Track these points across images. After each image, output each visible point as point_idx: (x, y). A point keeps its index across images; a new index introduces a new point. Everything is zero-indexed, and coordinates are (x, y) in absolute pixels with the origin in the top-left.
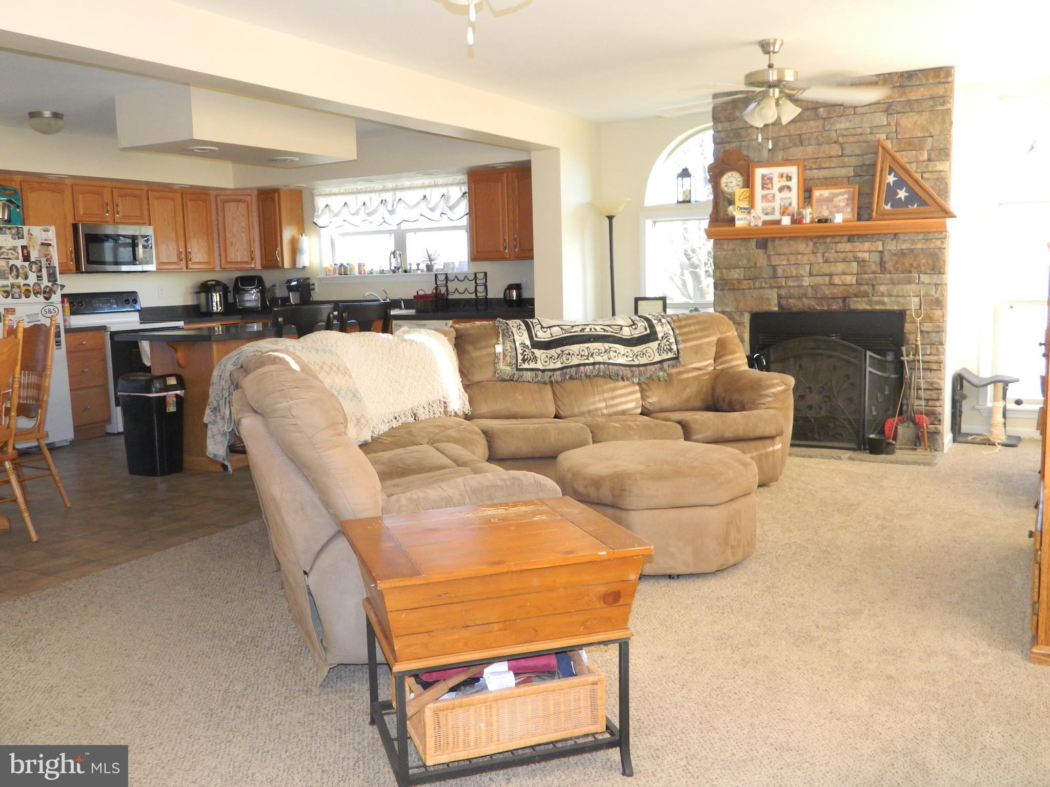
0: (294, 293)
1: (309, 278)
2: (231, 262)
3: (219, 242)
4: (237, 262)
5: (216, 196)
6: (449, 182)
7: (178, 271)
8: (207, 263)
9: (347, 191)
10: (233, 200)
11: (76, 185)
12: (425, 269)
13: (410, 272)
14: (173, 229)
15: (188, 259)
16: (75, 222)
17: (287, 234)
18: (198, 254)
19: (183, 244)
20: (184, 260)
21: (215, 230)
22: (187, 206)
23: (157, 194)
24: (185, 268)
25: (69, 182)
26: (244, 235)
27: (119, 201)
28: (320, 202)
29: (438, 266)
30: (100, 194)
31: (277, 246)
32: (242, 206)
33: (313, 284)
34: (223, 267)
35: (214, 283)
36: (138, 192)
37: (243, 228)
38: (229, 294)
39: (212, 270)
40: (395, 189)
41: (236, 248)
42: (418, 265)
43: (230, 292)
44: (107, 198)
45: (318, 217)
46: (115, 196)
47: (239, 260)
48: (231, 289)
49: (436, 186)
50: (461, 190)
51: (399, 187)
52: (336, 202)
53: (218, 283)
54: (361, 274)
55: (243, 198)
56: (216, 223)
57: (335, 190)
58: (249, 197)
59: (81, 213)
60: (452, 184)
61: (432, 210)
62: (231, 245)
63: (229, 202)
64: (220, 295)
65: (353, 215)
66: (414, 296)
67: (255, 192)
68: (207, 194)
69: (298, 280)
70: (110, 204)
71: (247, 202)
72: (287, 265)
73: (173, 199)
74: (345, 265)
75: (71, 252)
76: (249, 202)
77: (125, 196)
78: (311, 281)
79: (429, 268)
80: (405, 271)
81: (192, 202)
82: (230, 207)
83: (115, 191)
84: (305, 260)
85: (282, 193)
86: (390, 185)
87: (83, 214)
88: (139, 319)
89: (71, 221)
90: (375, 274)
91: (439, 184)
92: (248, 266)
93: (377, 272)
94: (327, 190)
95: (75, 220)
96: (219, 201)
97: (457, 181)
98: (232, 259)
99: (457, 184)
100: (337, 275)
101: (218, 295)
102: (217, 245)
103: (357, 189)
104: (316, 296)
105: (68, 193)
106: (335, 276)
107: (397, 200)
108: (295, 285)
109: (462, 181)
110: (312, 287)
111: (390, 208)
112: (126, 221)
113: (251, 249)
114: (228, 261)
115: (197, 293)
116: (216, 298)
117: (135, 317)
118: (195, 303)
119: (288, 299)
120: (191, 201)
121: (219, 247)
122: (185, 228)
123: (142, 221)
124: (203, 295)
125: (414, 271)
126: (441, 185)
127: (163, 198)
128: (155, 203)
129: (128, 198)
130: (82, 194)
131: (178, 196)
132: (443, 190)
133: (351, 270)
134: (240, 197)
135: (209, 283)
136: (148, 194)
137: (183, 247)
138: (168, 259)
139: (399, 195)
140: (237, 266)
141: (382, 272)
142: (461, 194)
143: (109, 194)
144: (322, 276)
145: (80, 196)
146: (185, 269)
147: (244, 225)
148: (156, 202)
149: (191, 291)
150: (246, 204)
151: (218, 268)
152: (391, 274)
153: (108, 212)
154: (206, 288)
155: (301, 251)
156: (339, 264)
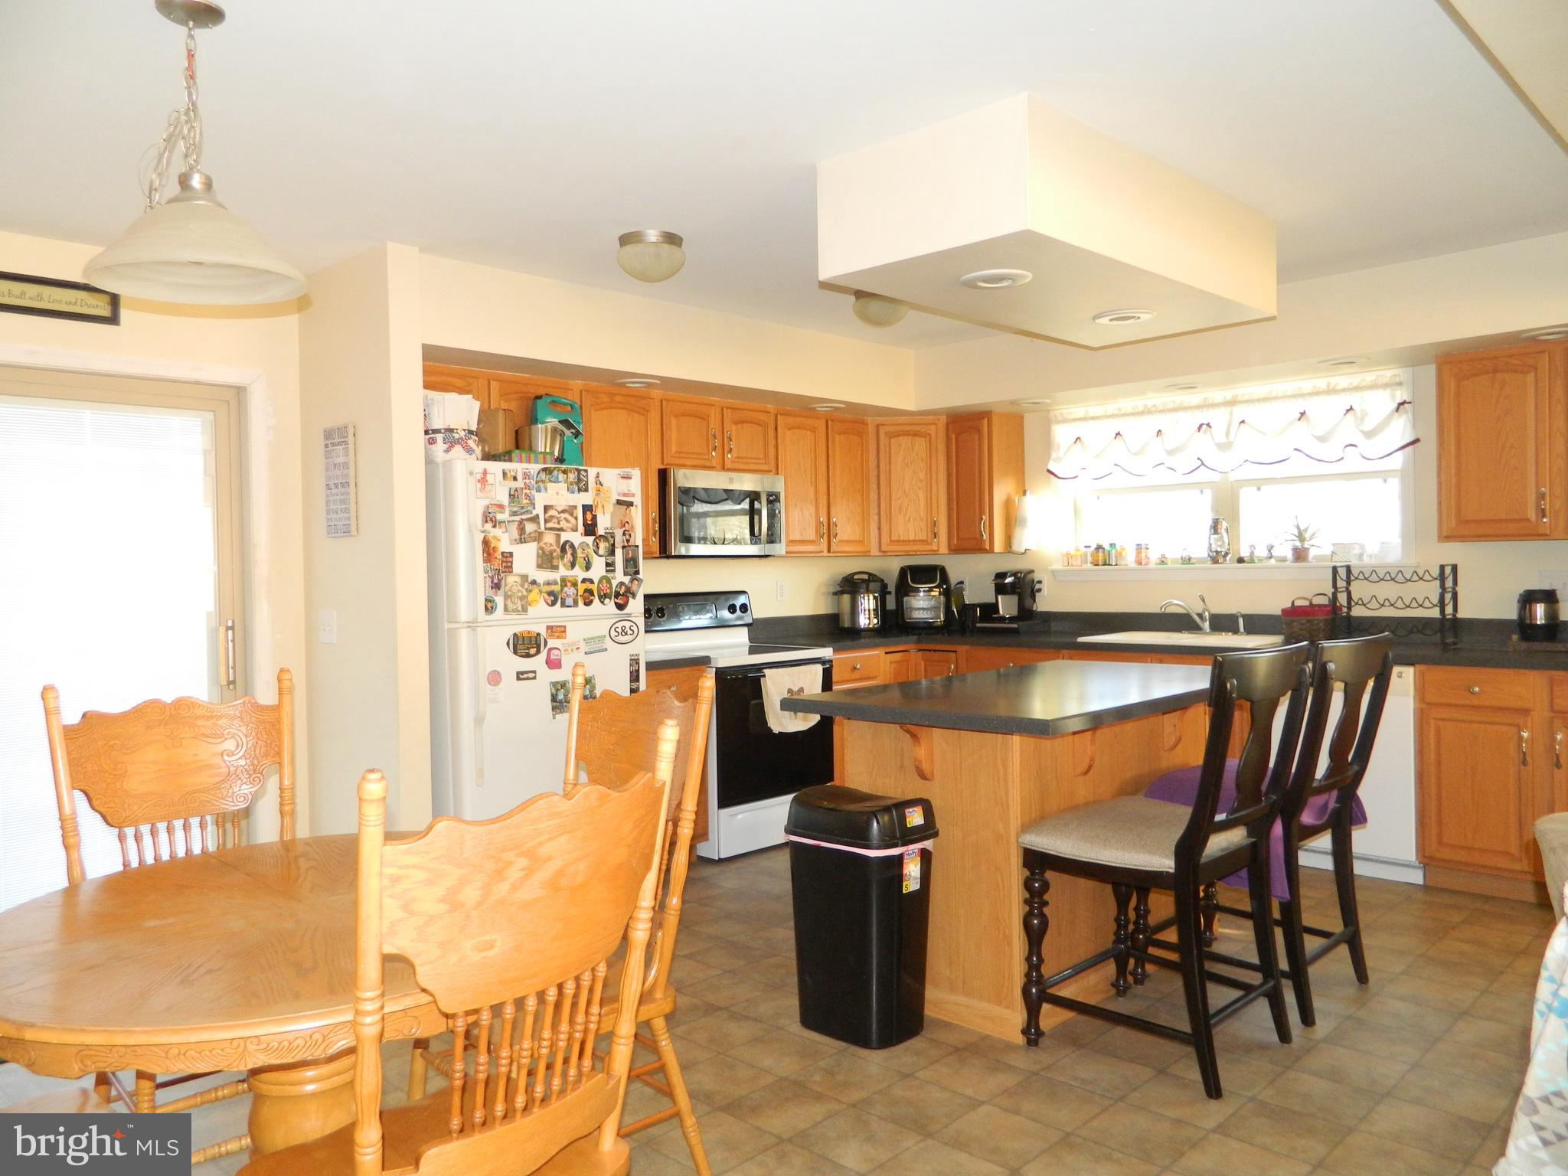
0: (1007, 597)
1: (1032, 571)
2: (898, 541)
3: (879, 505)
4: (909, 541)
5: (878, 426)
6: (1364, 384)
7: (815, 555)
8: (861, 542)
9: (1122, 412)
10: (907, 434)
11: (668, 401)
12: (1290, 555)
13: (1252, 561)
14: (812, 483)
15: (830, 535)
16: (663, 467)
17: (1001, 491)
18: (846, 529)
19: (825, 509)
20: (825, 536)
21: (874, 485)
22: (833, 442)
23: (791, 420)
24: (825, 550)
25: (656, 394)
26: (921, 495)
27: (732, 429)
28: (1061, 434)
29: (1320, 548)
30: (704, 418)
31: (981, 513)
32: (920, 443)
33: (1040, 582)
34: (883, 549)
35: (866, 577)
36: (762, 417)
37: (921, 481)
38: (888, 596)
39: (866, 554)
40: (1232, 403)
41: (908, 515)
42: (1270, 548)
43: (890, 593)
44: (714, 424)
45: (1058, 460)
46: (727, 422)
47: (912, 538)
48: (892, 588)
49: (1331, 391)
50: (1393, 397)
51: (1240, 398)
52: (1097, 433)
53: (872, 577)
54: (1140, 564)
55: (923, 429)
56: (875, 473)
57: (1095, 411)
58: (933, 427)
59: (674, 450)
60: (1373, 386)
61: (1322, 439)
62: (900, 512)
63: (899, 435)
64: (875, 598)
65: (1136, 454)
66: (1284, 611)
67: (943, 419)
68: (863, 423)
69: (1014, 574)
70: (718, 435)
71: (930, 435)
72: (998, 545)
73: (814, 430)
74: (1107, 547)
75: (654, 520)
76: (933, 436)
77: (742, 422)
78: (1037, 577)
79: (1300, 555)
80: (1241, 560)
81: (842, 436)
82: (900, 445)
83: (728, 413)
84: (1027, 539)
85: (995, 420)
86: (1218, 395)
87: (677, 452)
88: (747, 640)
89: (656, 465)
90: (1170, 565)
91: (1339, 387)
92: (928, 548)
93: (1174, 561)
94: (1078, 411)
95: (663, 463)
96: (882, 436)
97: (1386, 380)
98: (900, 536)
99: (1386, 386)
100: (1089, 566)
101: (871, 597)
102: (876, 511)
103: (1146, 406)
104: (1045, 603)
105: (654, 415)
106: (1085, 566)
107: (1236, 423)
108: (1011, 584)
109: (1398, 380)
110: (1037, 586)
111: (1223, 439)
112: (741, 466)
113: (932, 518)
114: (892, 539)
115: (835, 594)
116: (868, 602)
117: (742, 636)
118: (830, 611)
119: (994, 607)
120: (839, 434)
121: (879, 514)
122: (828, 482)
123: (766, 467)
124: (846, 598)
125: (1260, 560)
126: (1344, 390)
127: (799, 428)
128: (788, 438)
129: (745, 425)
130: (677, 416)
131: (821, 425)
132: (1346, 400)
133: (1119, 555)
134: (917, 428)
135: (856, 577)
136: (776, 419)
137: (825, 514)
138: (801, 534)
139: (1240, 412)
140: (907, 548)
141: (1187, 561)
142: (1395, 405)
143: (719, 417)
144: (1057, 566)
145: (674, 421)
146: (825, 553)
147: (922, 475)
148: (789, 433)
149: (824, 590)
150: (928, 438)
151: (875, 551)
152: (1209, 564)
153: (715, 449)
154: (851, 586)
155: (1023, 522)
156: (1094, 546)
